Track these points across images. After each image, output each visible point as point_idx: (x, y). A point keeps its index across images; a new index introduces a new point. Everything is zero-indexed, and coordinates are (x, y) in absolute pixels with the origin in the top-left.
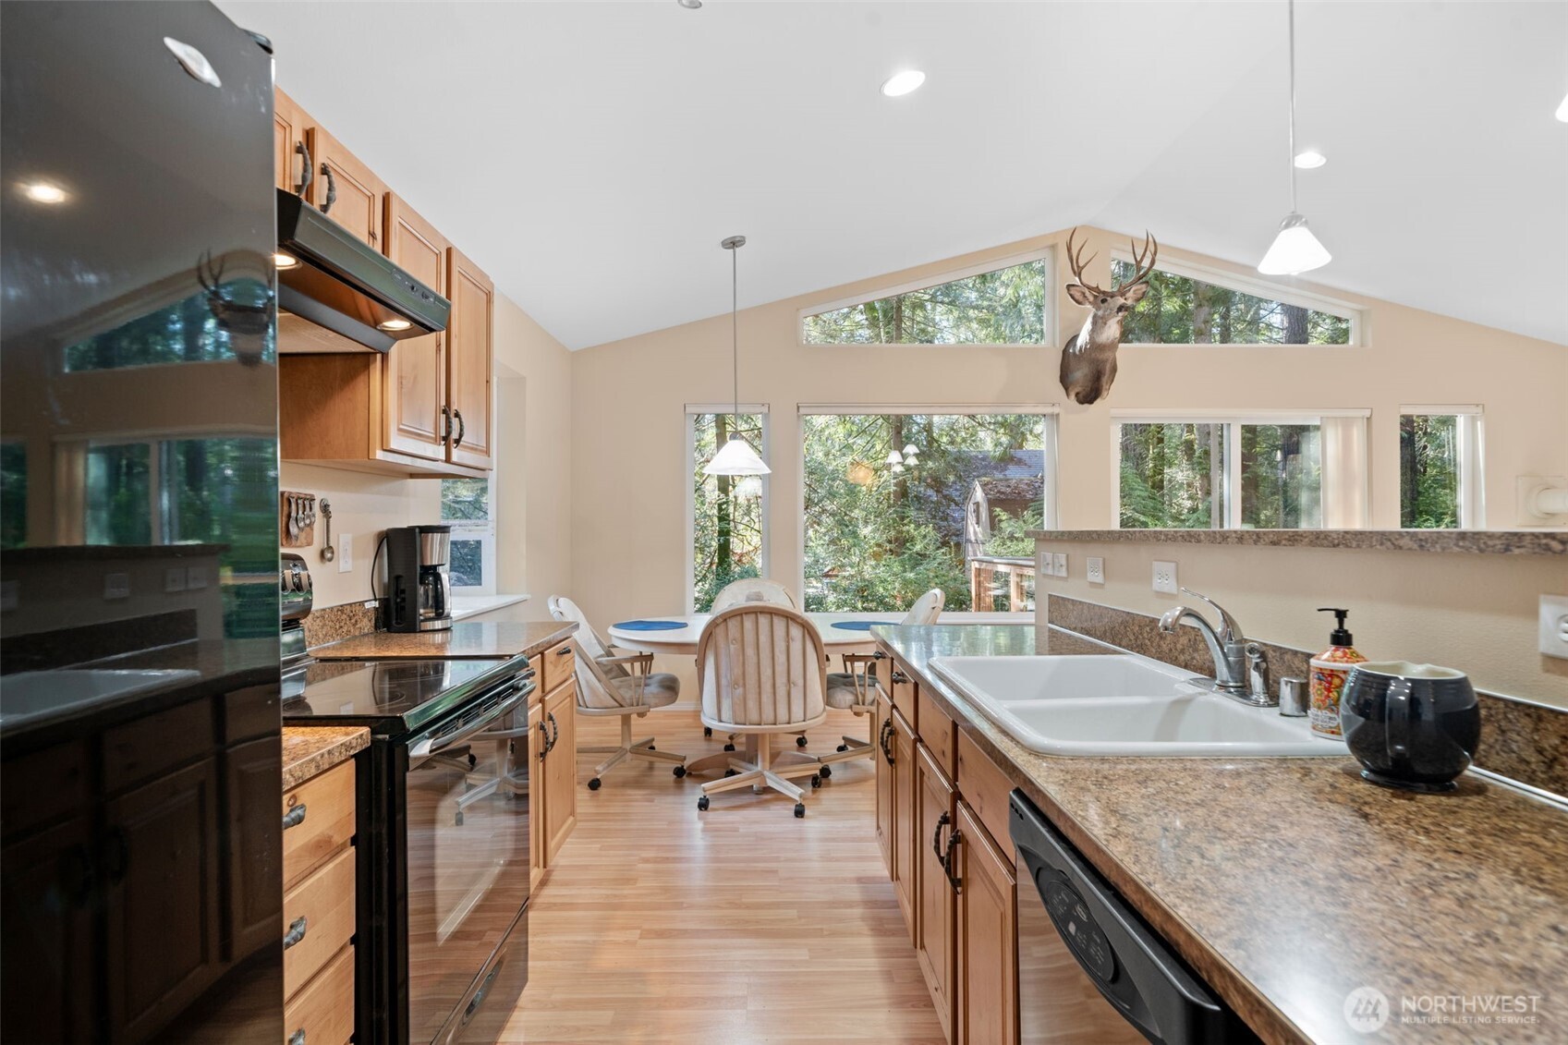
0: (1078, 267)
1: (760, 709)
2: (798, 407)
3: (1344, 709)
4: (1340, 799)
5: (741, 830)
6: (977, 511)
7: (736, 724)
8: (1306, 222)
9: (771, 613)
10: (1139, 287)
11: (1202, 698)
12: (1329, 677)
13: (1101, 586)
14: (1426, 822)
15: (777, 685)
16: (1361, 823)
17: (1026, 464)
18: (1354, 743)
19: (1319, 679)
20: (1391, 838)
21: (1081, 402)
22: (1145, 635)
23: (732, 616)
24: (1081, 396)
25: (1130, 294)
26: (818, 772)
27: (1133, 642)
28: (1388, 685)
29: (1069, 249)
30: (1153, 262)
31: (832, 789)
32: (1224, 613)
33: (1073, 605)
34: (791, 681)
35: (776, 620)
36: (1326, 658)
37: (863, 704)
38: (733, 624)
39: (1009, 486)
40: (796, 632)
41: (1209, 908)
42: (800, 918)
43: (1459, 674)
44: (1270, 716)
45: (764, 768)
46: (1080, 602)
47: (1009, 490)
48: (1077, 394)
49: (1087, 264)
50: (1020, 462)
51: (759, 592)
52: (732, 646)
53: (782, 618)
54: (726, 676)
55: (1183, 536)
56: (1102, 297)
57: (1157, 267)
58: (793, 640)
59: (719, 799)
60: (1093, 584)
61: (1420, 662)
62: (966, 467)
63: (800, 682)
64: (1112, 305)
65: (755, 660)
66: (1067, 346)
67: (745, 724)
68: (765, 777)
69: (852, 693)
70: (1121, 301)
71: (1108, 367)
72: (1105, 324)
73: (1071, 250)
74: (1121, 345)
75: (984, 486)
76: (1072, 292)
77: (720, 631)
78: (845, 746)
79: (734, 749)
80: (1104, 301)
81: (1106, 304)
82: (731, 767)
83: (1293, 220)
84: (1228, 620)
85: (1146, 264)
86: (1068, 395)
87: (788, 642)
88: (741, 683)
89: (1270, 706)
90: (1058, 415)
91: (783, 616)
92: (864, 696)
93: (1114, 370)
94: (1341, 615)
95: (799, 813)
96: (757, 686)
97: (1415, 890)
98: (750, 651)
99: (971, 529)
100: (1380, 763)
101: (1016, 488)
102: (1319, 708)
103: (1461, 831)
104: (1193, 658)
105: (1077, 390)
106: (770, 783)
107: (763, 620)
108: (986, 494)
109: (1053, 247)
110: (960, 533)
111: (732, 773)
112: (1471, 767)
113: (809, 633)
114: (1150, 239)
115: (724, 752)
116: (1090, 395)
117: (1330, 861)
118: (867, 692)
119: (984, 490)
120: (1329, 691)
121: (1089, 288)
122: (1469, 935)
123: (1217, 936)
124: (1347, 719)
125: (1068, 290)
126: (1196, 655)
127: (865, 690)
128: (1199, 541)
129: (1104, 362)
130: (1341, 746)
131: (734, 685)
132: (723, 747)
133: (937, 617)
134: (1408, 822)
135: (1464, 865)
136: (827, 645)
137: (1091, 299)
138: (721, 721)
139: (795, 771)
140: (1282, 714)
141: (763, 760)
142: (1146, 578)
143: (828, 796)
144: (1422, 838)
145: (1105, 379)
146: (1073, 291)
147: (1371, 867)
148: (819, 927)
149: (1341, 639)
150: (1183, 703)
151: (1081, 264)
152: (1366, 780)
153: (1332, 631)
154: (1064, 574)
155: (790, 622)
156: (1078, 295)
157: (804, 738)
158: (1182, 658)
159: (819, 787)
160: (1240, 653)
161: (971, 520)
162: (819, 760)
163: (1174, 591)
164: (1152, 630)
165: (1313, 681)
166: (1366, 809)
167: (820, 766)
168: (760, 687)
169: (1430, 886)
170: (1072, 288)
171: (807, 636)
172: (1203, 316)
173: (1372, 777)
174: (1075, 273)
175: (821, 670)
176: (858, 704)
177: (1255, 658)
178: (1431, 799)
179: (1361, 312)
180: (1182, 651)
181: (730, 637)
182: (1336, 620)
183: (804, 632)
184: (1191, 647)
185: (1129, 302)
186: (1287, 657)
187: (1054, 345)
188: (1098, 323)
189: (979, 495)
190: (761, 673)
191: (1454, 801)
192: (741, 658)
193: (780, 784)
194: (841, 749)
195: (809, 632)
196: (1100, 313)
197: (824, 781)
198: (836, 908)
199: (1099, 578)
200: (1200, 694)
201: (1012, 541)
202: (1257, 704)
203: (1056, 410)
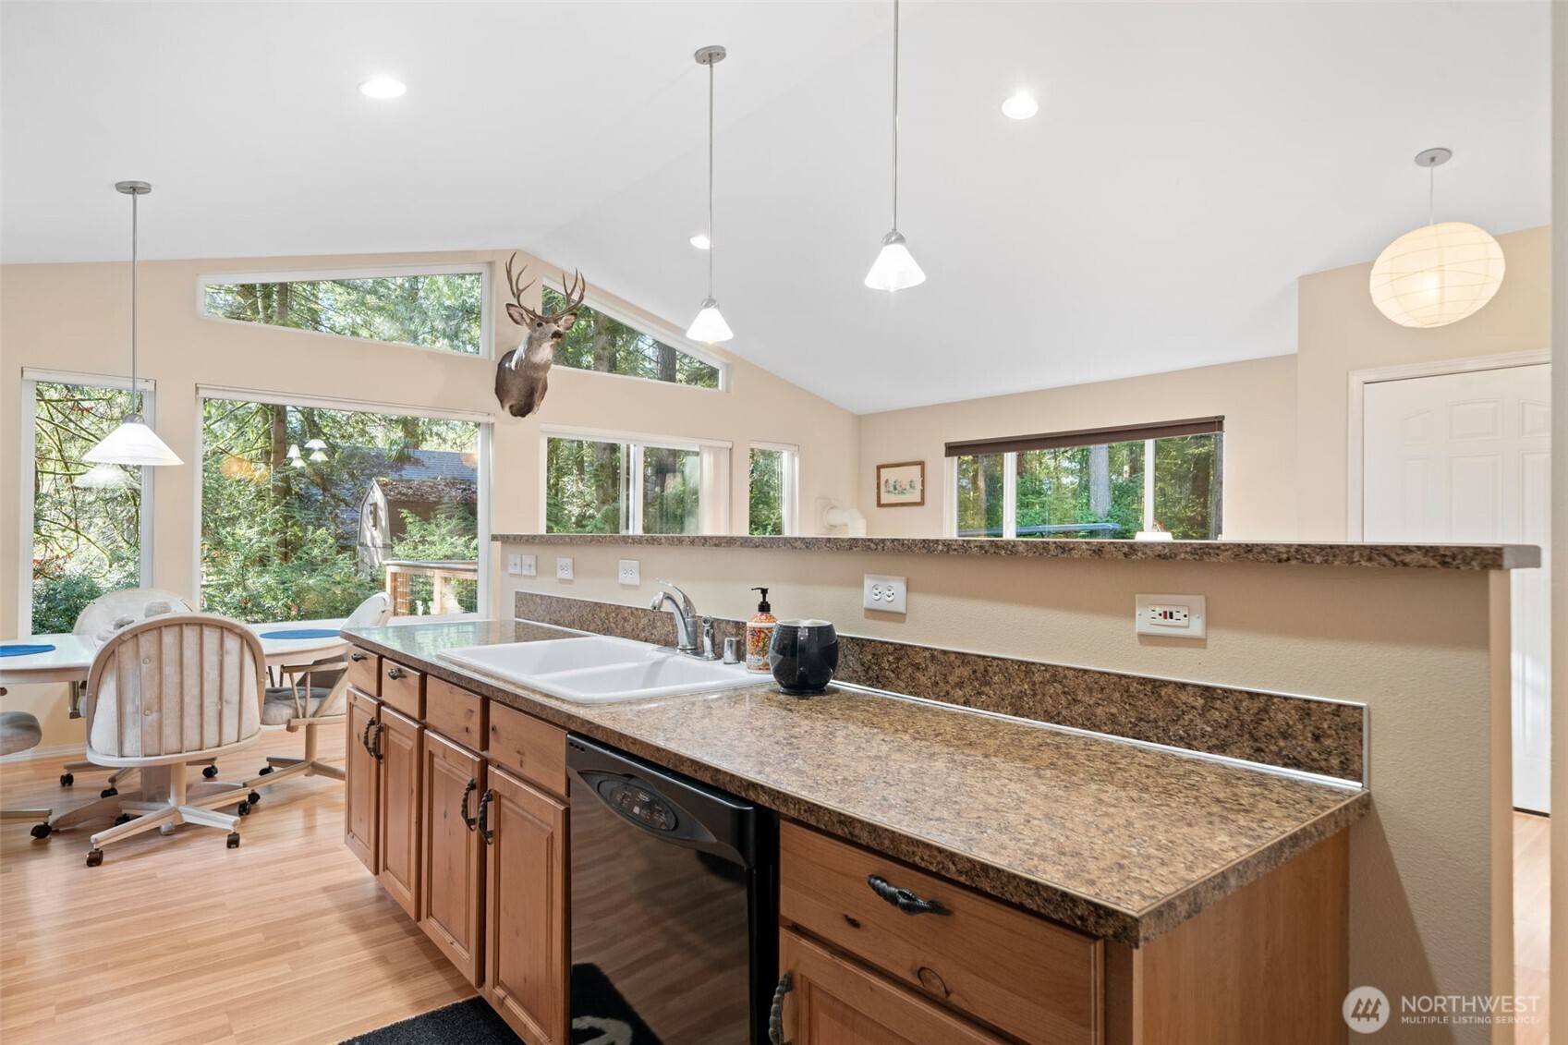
0: (518, 289)
1: (182, 734)
2: (197, 389)
3: (771, 653)
4: (775, 704)
5: (158, 876)
6: (375, 513)
7: (146, 756)
8: (718, 307)
9: (201, 625)
10: (569, 317)
11: (671, 660)
12: (757, 632)
13: (570, 581)
14: (818, 708)
15: (206, 704)
16: (790, 713)
17: (423, 465)
18: (778, 673)
19: (752, 635)
20: (806, 718)
21: (515, 414)
22: (611, 620)
23: (147, 631)
24: (515, 408)
25: (561, 322)
26: (246, 798)
27: (600, 626)
28: (797, 632)
29: (509, 272)
30: (581, 298)
31: (261, 814)
32: (685, 597)
33: (542, 600)
34: (224, 698)
35: (207, 631)
36: (754, 621)
37: (304, 717)
38: (147, 643)
39: (411, 488)
40: (232, 643)
41: (738, 762)
42: (267, 939)
43: (828, 623)
44: (718, 665)
45: (179, 803)
46: (549, 597)
47: (410, 492)
48: (511, 407)
49: (525, 288)
50: (417, 462)
51: (165, 603)
52: (144, 667)
53: (214, 630)
54: (134, 702)
55: (647, 540)
56: (538, 321)
57: (586, 302)
58: (227, 653)
59: (114, 850)
60: (562, 581)
61: (808, 619)
62: (363, 465)
63: (236, 699)
64: (547, 330)
65: (176, 678)
66: (502, 360)
67: (160, 755)
68: (180, 813)
69: (290, 706)
70: (554, 328)
71: (540, 386)
72: (540, 346)
73: (511, 269)
74: (553, 366)
75: (383, 486)
76: (511, 312)
77: (126, 652)
78: (270, 768)
79: (116, 794)
80: (539, 325)
81: (541, 328)
82: (124, 812)
83: (710, 302)
84: (686, 600)
85: (575, 297)
86: (503, 406)
87: (222, 655)
88: (156, 707)
89: (715, 659)
90: (493, 424)
91: (216, 627)
92: (305, 709)
93: (545, 388)
94: (764, 592)
95: (233, 842)
96: (178, 708)
97: (825, 737)
98: (170, 670)
99: (368, 535)
100: (791, 682)
101: (418, 490)
102: (752, 654)
103: (835, 710)
104: (652, 634)
105: (511, 403)
106: (188, 819)
107: (190, 634)
108: (386, 495)
109: (491, 264)
110: (355, 535)
111: (126, 819)
112: (831, 681)
113: (249, 645)
114: (579, 276)
115: (101, 799)
116: (523, 409)
117: (783, 732)
118: (309, 704)
119: (383, 491)
120: (759, 642)
121: (527, 311)
122: (852, 749)
123: (748, 771)
124: (773, 659)
125: (508, 309)
126: (654, 631)
127: (306, 702)
128: (660, 544)
129: (538, 380)
130: (771, 677)
131: (147, 710)
132: (100, 793)
133: (387, 620)
134: (811, 709)
135: (841, 723)
136: (268, 656)
137: (528, 321)
138: (122, 756)
139: (218, 801)
140: (725, 663)
141: (178, 794)
142: (614, 574)
143: (257, 822)
144: (819, 715)
145: (537, 396)
146: (513, 310)
147: (802, 731)
148: (295, 940)
149: (764, 608)
150: (658, 665)
151: (521, 288)
152: (783, 693)
153: (759, 603)
154: (534, 573)
155: (226, 633)
156: (516, 316)
157: (213, 767)
158: (643, 635)
159: (247, 814)
160: (695, 624)
161: (368, 522)
162: (245, 785)
163: (638, 583)
164: (617, 615)
165: (749, 637)
166: (789, 707)
167: (249, 791)
168: (182, 709)
169: (831, 734)
170: (511, 308)
171: (246, 649)
172: (601, 343)
173: (785, 690)
174: (513, 293)
175: (259, 683)
176: (298, 717)
177: (707, 627)
178: (817, 698)
179: (727, 365)
180: (643, 630)
181: (143, 654)
182: (761, 595)
183: (242, 642)
184: (650, 625)
185: (561, 329)
186: (723, 625)
187: (490, 358)
188: (532, 343)
189: (377, 496)
190: (185, 693)
191: (827, 697)
192: (157, 678)
193: (207, 818)
194: (263, 772)
195: (248, 641)
196: (537, 335)
197: (252, 807)
198: (307, 920)
199: (568, 575)
200: (668, 657)
201: (424, 545)
202: (708, 659)
203: (491, 420)
